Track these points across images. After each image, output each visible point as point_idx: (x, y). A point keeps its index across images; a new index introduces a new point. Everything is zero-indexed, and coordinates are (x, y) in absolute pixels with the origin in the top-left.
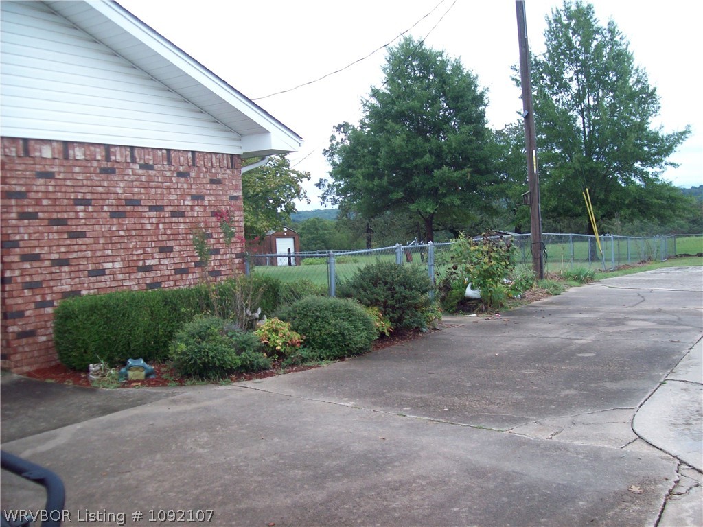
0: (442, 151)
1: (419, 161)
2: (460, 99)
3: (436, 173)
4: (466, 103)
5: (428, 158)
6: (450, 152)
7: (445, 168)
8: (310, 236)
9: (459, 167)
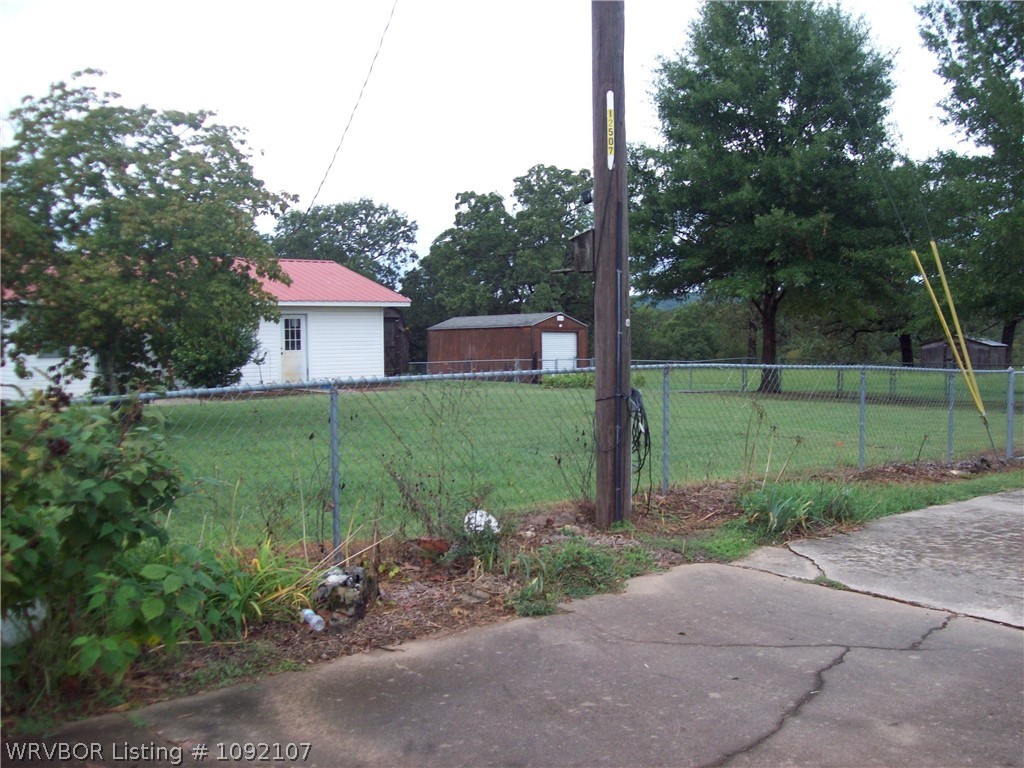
0: (778, 180)
1: (731, 198)
2: (824, 80)
3: (760, 220)
4: (834, 86)
5: (746, 192)
6: (792, 181)
7: (778, 213)
8: (686, 330)
9: (805, 210)
